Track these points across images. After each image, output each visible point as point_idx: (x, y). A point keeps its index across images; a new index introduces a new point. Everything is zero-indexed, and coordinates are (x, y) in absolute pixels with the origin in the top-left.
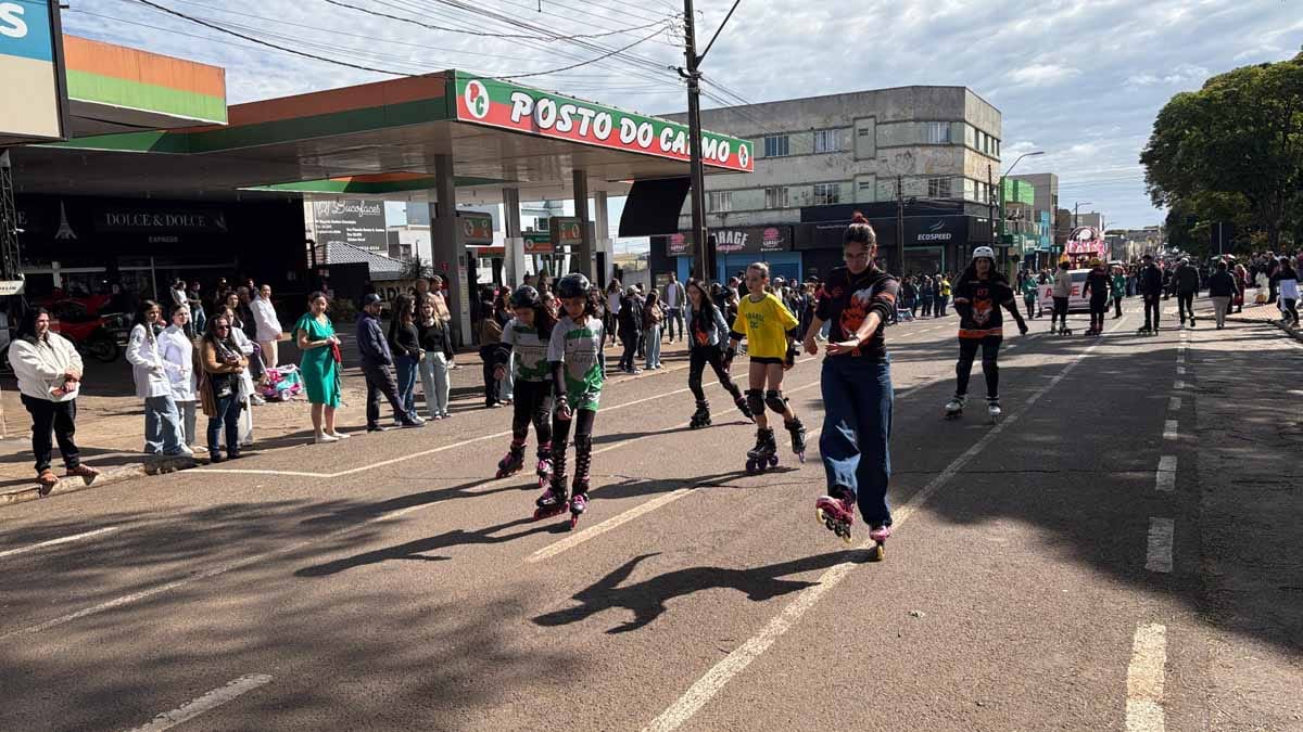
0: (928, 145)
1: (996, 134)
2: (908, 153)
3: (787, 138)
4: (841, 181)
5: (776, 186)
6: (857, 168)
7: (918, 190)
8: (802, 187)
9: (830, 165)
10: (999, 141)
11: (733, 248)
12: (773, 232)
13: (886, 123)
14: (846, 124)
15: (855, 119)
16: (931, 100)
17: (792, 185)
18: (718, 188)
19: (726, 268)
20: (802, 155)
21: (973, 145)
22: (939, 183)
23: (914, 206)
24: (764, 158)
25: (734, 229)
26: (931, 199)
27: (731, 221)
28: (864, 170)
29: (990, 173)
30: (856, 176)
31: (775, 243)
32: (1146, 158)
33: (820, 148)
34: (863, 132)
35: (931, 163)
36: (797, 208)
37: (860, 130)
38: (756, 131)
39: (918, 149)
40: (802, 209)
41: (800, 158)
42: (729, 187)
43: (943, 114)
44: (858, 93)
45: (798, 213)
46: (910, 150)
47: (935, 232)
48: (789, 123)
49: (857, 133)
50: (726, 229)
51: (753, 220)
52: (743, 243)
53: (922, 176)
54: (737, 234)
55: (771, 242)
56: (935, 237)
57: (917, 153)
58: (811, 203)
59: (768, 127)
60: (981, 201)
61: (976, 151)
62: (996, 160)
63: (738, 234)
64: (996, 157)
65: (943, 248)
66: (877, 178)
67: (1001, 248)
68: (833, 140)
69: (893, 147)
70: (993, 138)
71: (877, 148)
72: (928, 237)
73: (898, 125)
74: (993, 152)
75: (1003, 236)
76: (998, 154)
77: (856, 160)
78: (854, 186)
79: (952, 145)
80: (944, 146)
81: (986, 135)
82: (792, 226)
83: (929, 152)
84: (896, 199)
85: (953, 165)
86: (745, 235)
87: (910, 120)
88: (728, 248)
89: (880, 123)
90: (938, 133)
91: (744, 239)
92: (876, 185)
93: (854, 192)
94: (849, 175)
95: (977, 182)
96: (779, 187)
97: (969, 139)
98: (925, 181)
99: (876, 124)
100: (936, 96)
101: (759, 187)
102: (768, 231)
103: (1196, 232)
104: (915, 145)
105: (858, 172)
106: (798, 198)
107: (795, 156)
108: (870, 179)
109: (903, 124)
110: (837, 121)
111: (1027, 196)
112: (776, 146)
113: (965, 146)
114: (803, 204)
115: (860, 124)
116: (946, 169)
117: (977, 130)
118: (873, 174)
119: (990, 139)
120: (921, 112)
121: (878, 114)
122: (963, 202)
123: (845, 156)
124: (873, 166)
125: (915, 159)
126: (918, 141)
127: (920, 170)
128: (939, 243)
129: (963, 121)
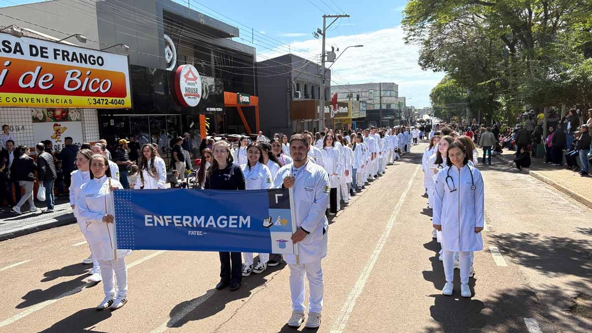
1: (397, 91)
7: (384, 107)
10: (398, 93)
14: (367, 91)
22: (389, 105)
23: (384, 111)
26: (387, 109)
32: (430, 96)
34: (371, 93)
35: (387, 100)
38: (344, 92)
44: (370, 84)
48: (352, 90)
60: (396, 108)
62: (398, 98)
66: (374, 104)
71: (374, 97)
72: (386, 118)
79: (391, 96)
83: (386, 98)
84: (379, 109)
85: (391, 101)
89: (375, 91)
90: (388, 94)
98: (385, 105)
100: (388, 85)
103: (443, 113)
107: (354, 98)
110: (364, 90)
115: (370, 91)
116: (389, 102)
121: (374, 89)
122: (393, 109)
123: (367, 98)
125: (383, 100)
127: (385, 102)
128: (388, 119)
129: (393, 91)
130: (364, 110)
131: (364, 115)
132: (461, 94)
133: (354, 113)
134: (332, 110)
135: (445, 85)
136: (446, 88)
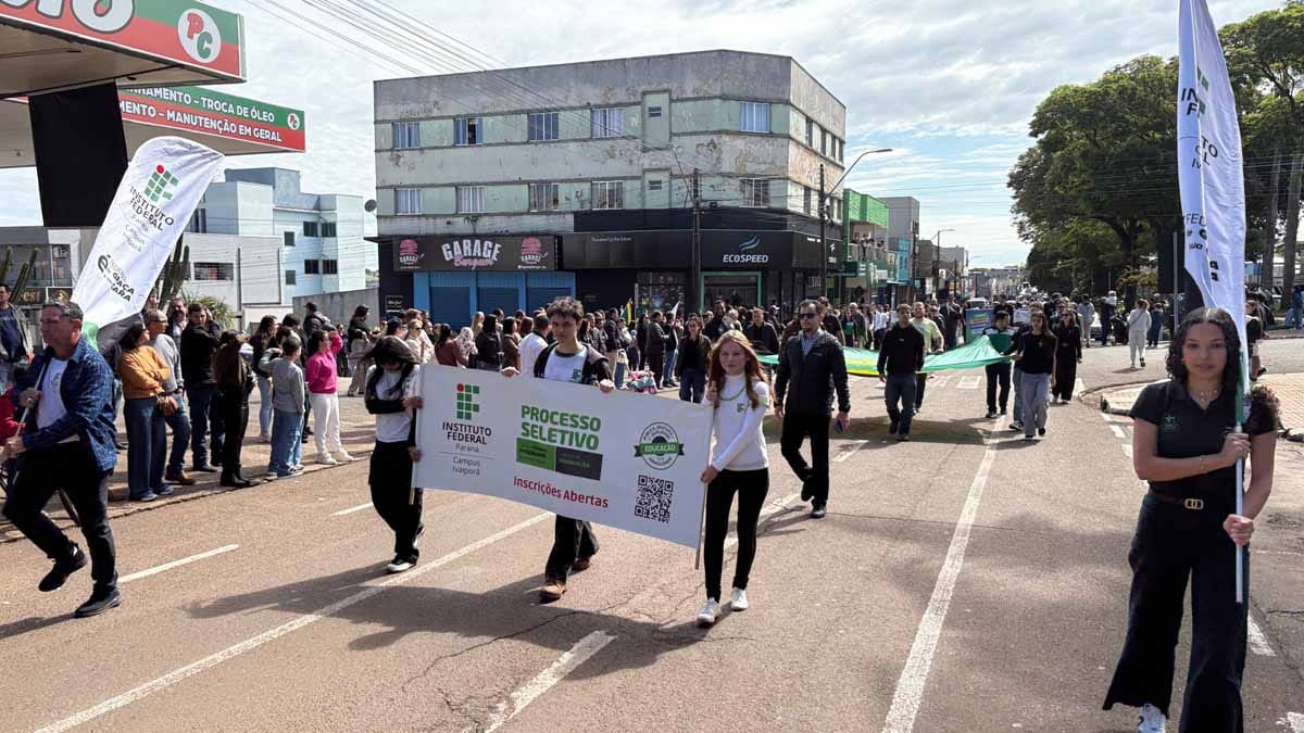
0: (739, 133)
1: (838, 134)
2: (712, 142)
3: (556, 117)
4: (625, 178)
5: (543, 182)
6: (647, 161)
7: (732, 196)
8: (575, 185)
9: (612, 157)
10: (842, 143)
11: (482, 263)
12: (533, 244)
13: (683, 100)
14: (632, 100)
15: (644, 94)
16: (744, 72)
17: (562, 181)
18: (469, 181)
19: (478, 289)
20: (575, 140)
21: (805, 142)
22: (752, 187)
23: (716, 215)
24: (528, 142)
25: (483, 237)
27: (484, 225)
28: (655, 164)
29: (822, 176)
30: (645, 171)
31: (537, 259)
33: (598, 131)
34: (655, 112)
35: (744, 157)
36: (567, 213)
37: (651, 109)
38: (515, 106)
39: (726, 138)
40: (576, 214)
41: (572, 146)
42: (481, 181)
43: (761, 93)
44: (648, 58)
45: (570, 219)
46: (715, 138)
47: (747, 252)
48: (558, 96)
49: (647, 115)
50: (473, 237)
51: (512, 225)
52: (494, 257)
53: (729, 176)
54: (486, 243)
55: (531, 256)
56: (746, 259)
57: (725, 142)
58: (587, 207)
59: (530, 101)
60: (814, 214)
61: (808, 148)
62: (838, 166)
63: (488, 244)
64: (838, 162)
65: (759, 274)
66: (672, 176)
67: (836, 278)
68: (617, 121)
69: (692, 134)
70: (834, 137)
71: (672, 134)
72: (737, 259)
73: (700, 102)
74: (834, 154)
75: (845, 263)
76: (841, 159)
77: (645, 150)
78: (643, 184)
79: (771, 135)
80: (762, 135)
81: (824, 131)
82: (559, 238)
83: (740, 143)
84: (690, 205)
85: (773, 163)
86: (497, 246)
87: (715, 97)
88: (475, 263)
89: (678, 100)
90: (755, 118)
91: (496, 251)
92: (670, 186)
93: (642, 195)
94: (636, 171)
95: (808, 189)
96: (548, 182)
97: (797, 130)
98: (738, 182)
99: (671, 101)
100: (751, 66)
101: (520, 182)
102: (526, 242)
104: (720, 132)
105: (646, 167)
106: (572, 198)
107: (566, 141)
108: (663, 177)
109: (706, 101)
110: (621, 96)
111: (879, 217)
112: (542, 127)
113: (790, 138)
114: (576, 207)
115: (653, 101)
116: (763, 167)
117: (809, 121)
118: (666, 169)
119: (829, 138)
120: (731, 87)
121: (674, 86)
122: (787, 212)
123: (632, 144)
124: (666, 159)
125: (721, 153)
126: (726, 126)
127: (727, 167)
128: (750, 267)
129: (788, 103)
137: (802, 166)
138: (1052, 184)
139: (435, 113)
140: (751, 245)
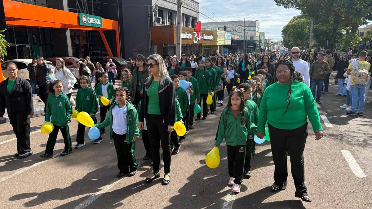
2: (247, 32)
7: (249, 38)
22: (252, 37)
23: (248, 41)
26: (251, 40)
34: (240, 28)
35: (251, 34)
43: (253, 25)
44: (239, 21)
60: (258, 40)
71: (242, 31)
75: (260, 46)
77: (238, 33)
79: (254, 31)
81: (258, 28)
83: (250, 32)
90: (252, 29)
95: (257, 37)
98: (250, 37)
100: (252, 22)
110: (235, 26)
113: (256, 31)
115: (239, 27)
116: (253, 35)
118: (241, 35)
120: (249, 25)
122: (255, 40)
126: (249, 30)
127: (249, 35)
128: (251, 47)
129: (256, 27)
130: (229, 39)
131: (229, 43)
132: (304, 29)
133: (219, 41)
134: (196, 36)
135: (293, 23)
136: (294, 25)
137: (257, 34)
138: (289, 34)
139: (209, 27)
140: (251, 45)
